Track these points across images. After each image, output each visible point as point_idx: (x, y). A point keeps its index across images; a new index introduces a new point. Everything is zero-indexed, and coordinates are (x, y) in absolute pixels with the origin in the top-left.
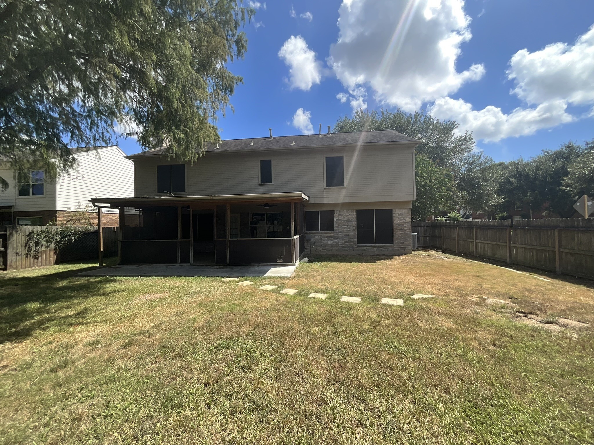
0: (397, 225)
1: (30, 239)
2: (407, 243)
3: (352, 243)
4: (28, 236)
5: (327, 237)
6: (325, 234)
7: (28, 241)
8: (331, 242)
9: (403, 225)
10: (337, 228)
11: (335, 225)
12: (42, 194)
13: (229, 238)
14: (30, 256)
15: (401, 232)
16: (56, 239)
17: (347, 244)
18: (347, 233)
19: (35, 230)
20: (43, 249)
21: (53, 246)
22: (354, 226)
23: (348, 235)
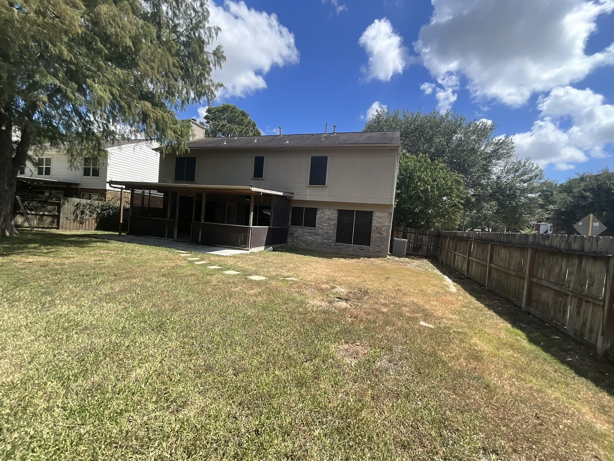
0: (375, 228)
1: (77, 208)
2: (383, 247)
3: (331, 241)
4: (76, 206)
5: (308, 233)
6: (307, 229)
7: (76, 210)
8: (312, 238)
9: (381, 229)
10: (318, 225)
11: (317, 222)
12: (98, 176)
13: (203, 221)
14: (77, 221)
15: (378, 236)
16: (97, 211)
17: (325, 241)
18: (327, 231)
19: (82, 202)
20: (87, 218)
21: (94, 216)
22: (334, 225)
23: (328, 233)
